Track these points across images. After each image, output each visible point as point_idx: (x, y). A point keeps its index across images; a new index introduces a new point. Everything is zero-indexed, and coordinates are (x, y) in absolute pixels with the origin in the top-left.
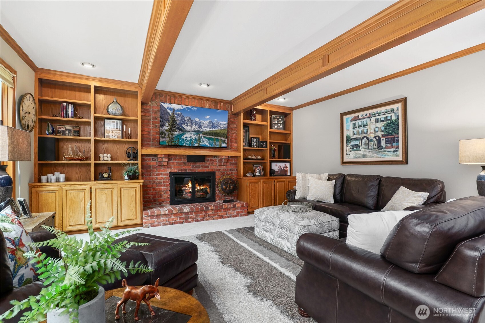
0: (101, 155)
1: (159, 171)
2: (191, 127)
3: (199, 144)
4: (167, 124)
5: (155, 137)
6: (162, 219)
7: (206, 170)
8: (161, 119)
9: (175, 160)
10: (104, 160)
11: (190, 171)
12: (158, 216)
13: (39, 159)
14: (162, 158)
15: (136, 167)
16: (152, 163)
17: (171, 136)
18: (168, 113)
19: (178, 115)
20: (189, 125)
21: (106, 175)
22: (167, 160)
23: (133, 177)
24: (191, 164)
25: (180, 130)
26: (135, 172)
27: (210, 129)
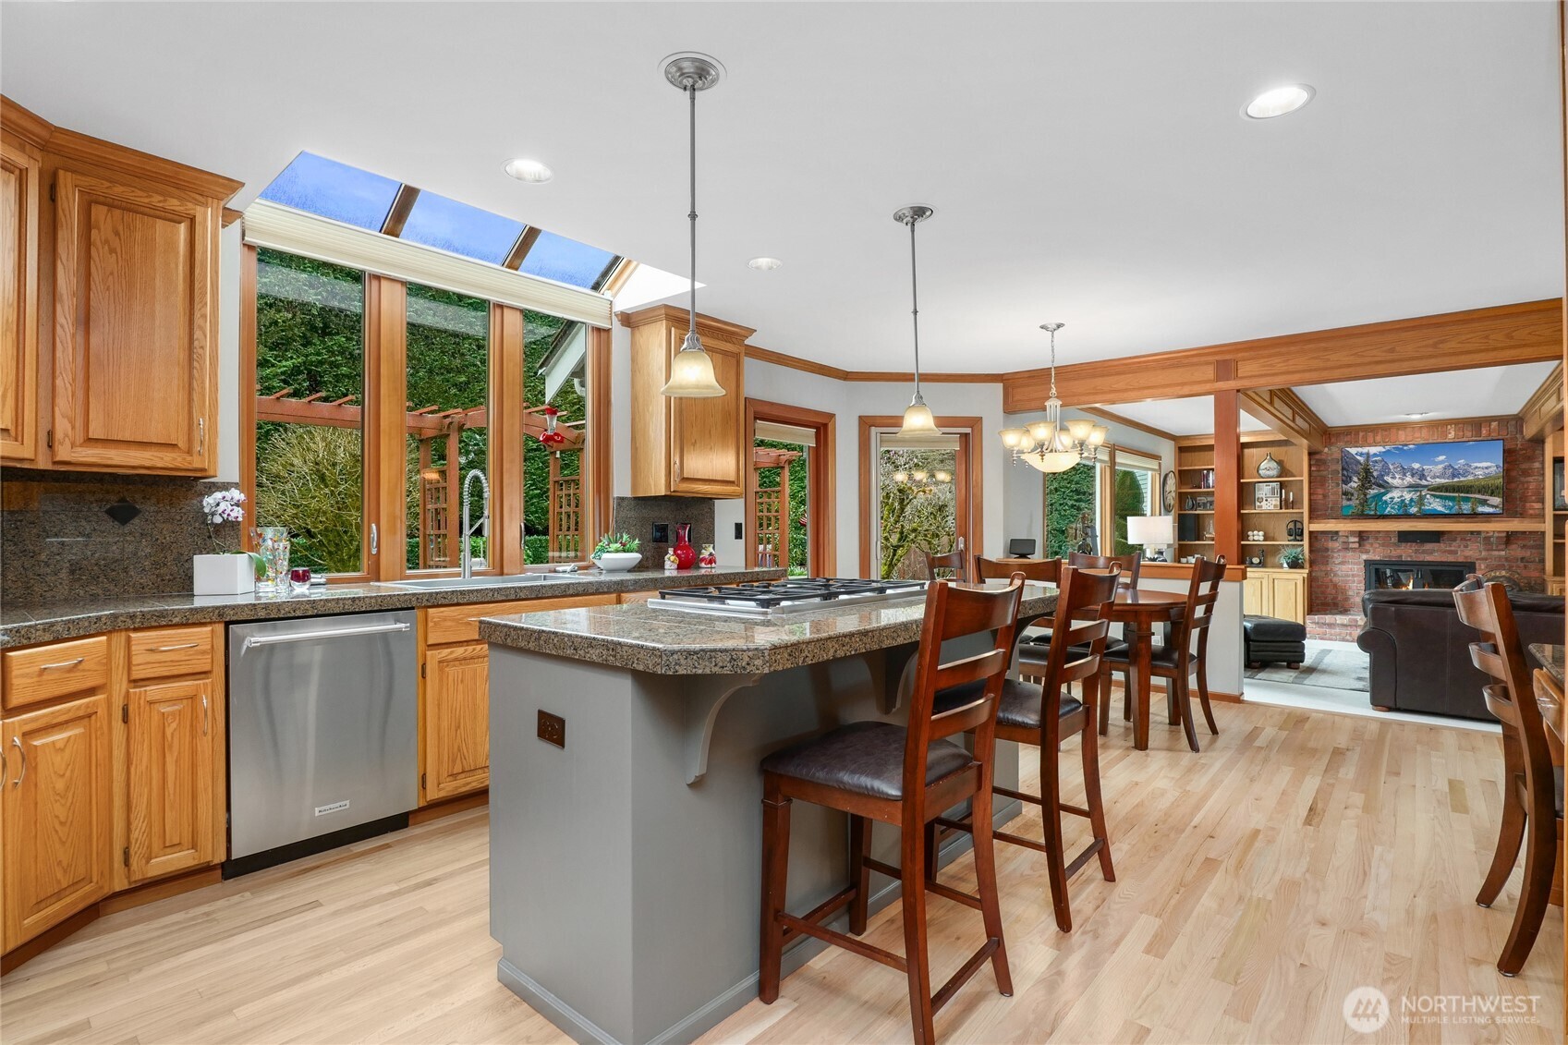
0: (1250, 533)
1: (1345, 557)
2: (1403, 479)
3: (1420, 508)
4: (1355, 479)
5: (1335, 503)
6: (1338, 630)
7: (1451, 558)
8: (1345, 473)
9: (1377, 539)
10: (1254, 540)
11: (1409, 559)
12: (1331, 625)
13: (1179, 540)
14: (1347, 537)
15: (1299, 550)
16: (1331, 544)
17: (1362, 496)
18: (1358, 462)
19: (1376, 462)
20: (1397, 476)
21: (1256, 560)
22: (1357, 540)
23: (1295, 564)
24: (1411, 546)
25: (1380, 486)
26: (1297, 558)
27: (1447, 481)
